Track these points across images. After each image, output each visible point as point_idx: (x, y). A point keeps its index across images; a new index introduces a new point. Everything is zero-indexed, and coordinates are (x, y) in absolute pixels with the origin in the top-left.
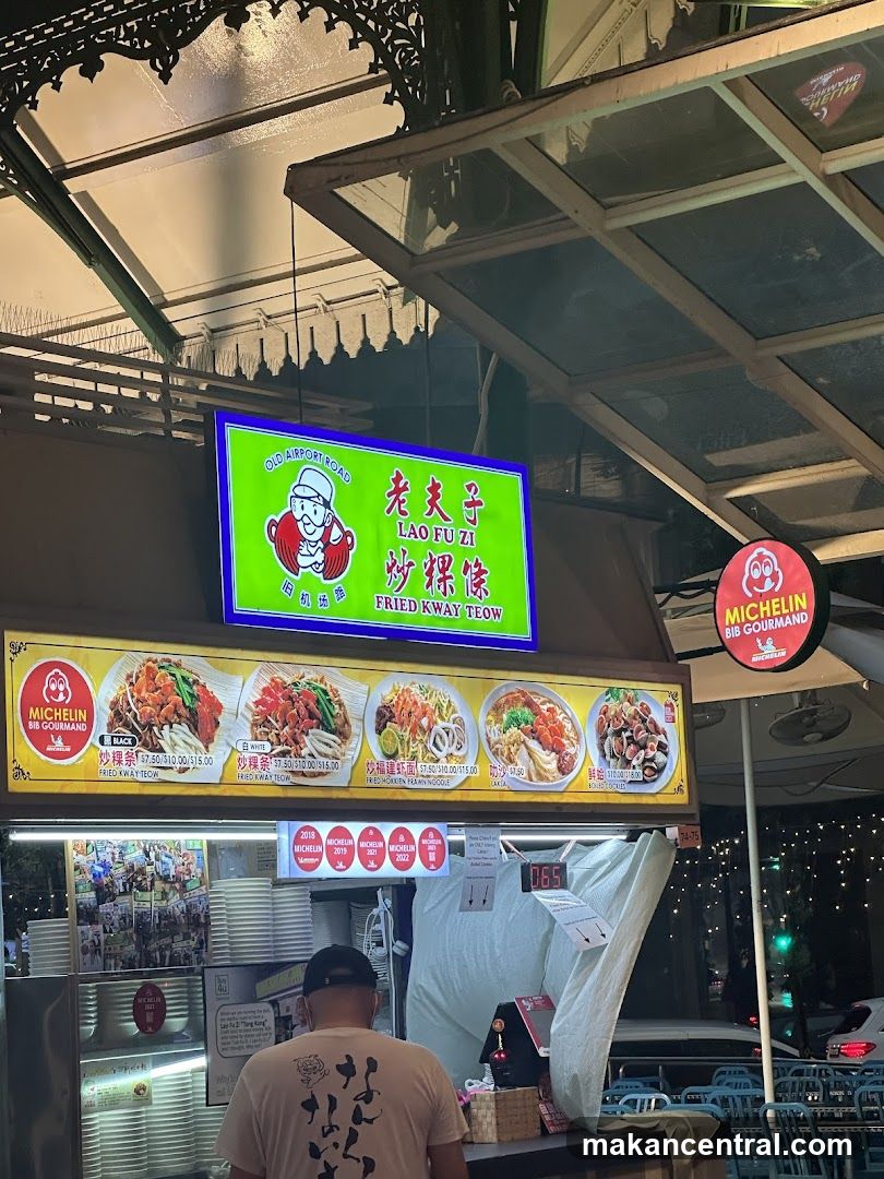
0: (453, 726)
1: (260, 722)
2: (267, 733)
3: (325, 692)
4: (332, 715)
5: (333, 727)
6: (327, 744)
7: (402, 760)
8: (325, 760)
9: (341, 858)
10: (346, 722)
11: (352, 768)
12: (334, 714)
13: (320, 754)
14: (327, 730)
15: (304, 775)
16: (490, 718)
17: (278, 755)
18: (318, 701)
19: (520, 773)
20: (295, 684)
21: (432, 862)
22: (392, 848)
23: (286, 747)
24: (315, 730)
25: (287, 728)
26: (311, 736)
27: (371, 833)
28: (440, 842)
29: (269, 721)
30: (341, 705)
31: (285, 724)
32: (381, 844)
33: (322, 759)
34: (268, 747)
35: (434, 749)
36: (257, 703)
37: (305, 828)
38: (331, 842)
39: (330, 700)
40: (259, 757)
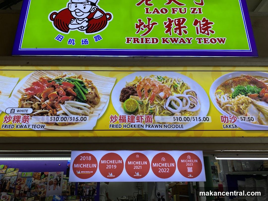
0: (187, 96)
1: (26, 99)
2: (32, 104)
3: (81, 83)
4: (85, 93)
5: (85, 99)
6: (78, 108)
7: (141, 115)
8: (76, 117)
9: (111, 171)
10: (96, 96)
11: (98, 120)
12: (87, 92)
13: (72, 113)
14: (80, 101)
15: (56, 124)
16: (219, 90)
17: (38, 114)
18: (75, 87)
19: (250, 119)
20: (58, 80)
21: (190, 173)
22: (155, 165)
23: (44, 111)
24: (70, 101)
25: (48, 101)
26: (66, 104)
27: (138, 156)
28: (196, 161)
29: (35, 98)
30: (93, 88)
31: (47, 98)
32: (146, 163)
33: (73, 116)
34: (30, 111)
35: (170, 109)
36: (27, 90)
37: (83, 155)
38: (103, 162)
39: (84, 87)
40: (22, 116)
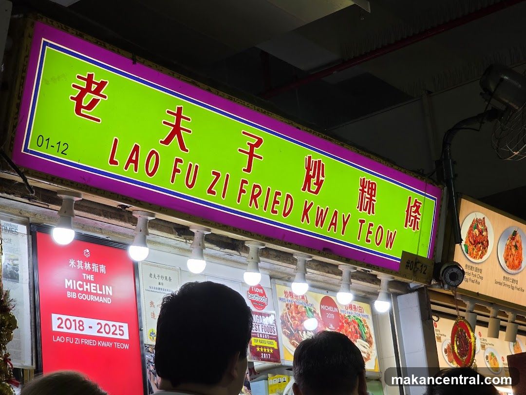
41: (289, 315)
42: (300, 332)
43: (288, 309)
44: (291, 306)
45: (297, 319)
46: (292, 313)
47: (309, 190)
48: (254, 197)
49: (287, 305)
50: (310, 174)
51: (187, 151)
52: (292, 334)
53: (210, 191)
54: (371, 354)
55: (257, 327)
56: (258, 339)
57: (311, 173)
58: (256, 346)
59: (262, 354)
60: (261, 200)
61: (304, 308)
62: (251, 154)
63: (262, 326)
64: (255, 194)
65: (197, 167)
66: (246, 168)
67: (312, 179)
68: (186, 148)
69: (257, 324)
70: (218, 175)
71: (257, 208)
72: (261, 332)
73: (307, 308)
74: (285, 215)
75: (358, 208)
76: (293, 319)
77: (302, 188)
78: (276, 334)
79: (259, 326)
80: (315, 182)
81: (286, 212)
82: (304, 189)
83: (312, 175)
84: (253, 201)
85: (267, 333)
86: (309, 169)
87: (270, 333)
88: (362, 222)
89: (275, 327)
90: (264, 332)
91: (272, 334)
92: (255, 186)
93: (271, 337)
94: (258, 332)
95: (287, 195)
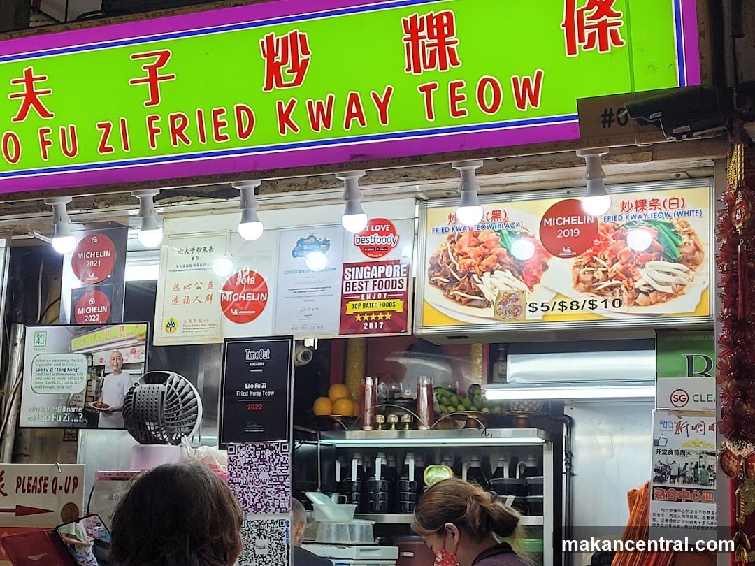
41: (453, 252)
42: (475, 276)
43: (453, 242)
44: (460, 236)
45: (471, 255)
46: (460, 247)
47: (280, 84)
48: (177, 132)
49: (450, 237)
50: (276, 60)
51: (52, 115)
52: (453, 281)
53: (103, 149)
54: (689, 284)
55: (364, 285)
56: (362, 303)
57: (278, 59)
58: (356, 314)
59: (366, 324)
60: (191, 131)
61: (494, 234)
62: (153, 80)
63: (374, 281)
64: (177, 127)
65: (72, 129)
66: (150, 101)
67: (281, 67)
68: (50, 113)
69: (363, 281)
70: (108, 127)
71: (188, 142)
72: (370, 290)
73: (504, 232)
74: (243, 135)
75: (409, 70)
76: (460, 257)
77: (265, 86)
78: (404, 289)
79: (366, 282)
80: (291, 68)
81: (244, 131)
82: (269, 87)
83: (280, 61)
84: (177, 137)
85: (384, 290)
86: (270, 55)
87: (390, 290)
88: (427, 89)
89: (405, 279)
90: (376, 290)
91: (397, 290)
92: (173, 118)
93: (391, 296)
94: (364, 291)
95: (237, 107)
